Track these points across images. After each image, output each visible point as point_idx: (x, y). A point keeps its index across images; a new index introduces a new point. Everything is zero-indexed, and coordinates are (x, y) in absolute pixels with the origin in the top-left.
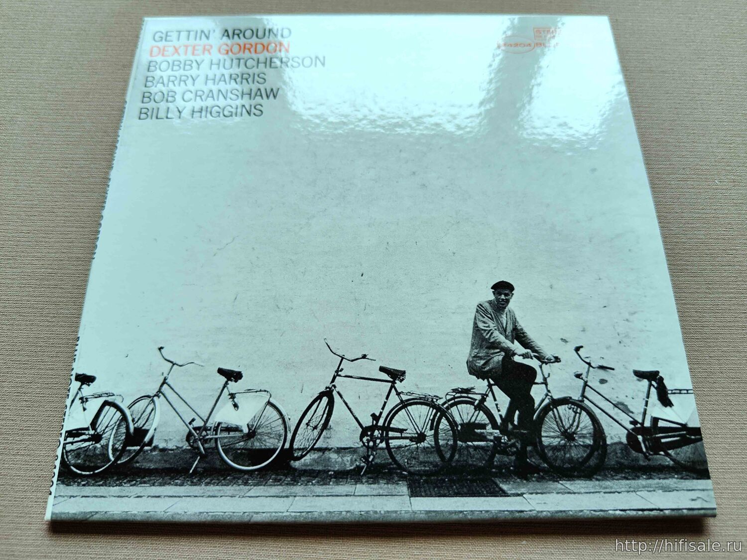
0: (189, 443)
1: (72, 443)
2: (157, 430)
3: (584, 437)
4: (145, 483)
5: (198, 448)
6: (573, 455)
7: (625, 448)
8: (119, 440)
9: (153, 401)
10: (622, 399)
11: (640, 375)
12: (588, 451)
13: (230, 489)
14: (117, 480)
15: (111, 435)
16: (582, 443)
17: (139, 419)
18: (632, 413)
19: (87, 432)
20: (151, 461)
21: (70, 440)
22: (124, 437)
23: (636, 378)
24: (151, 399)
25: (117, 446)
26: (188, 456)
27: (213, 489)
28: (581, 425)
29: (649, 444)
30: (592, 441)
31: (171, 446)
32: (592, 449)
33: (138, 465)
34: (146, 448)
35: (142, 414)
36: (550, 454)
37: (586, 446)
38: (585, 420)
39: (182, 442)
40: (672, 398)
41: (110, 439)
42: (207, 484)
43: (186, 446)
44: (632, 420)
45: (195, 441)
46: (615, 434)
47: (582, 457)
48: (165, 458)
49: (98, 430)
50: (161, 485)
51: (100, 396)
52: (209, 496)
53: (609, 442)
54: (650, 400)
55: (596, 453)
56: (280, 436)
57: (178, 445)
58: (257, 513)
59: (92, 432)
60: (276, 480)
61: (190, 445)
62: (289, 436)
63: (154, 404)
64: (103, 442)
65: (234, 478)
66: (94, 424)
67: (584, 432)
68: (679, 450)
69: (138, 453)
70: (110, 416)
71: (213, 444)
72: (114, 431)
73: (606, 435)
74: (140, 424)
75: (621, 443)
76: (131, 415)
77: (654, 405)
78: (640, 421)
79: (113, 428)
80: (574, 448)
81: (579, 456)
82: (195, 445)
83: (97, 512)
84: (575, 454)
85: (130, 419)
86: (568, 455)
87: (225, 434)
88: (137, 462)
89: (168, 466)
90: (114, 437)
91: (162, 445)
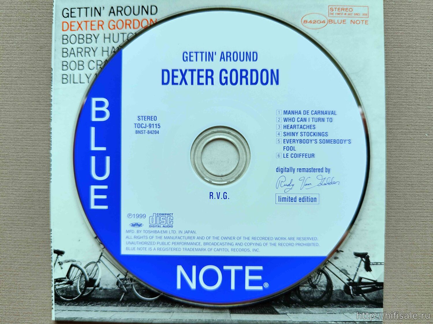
0: (118, 286)
1: (59, 285)
2: (101, 279)
3: (322, 286)
4: (98, 305)
5: (123, 289)
6: (314, 295)
7: (341, 292)
8: (82, 284)
10: (345, 267)
11: (357, 255)
12: (322, 293)
13: (141, 309)
14: (84, 303)
15: (78, 281)
16: (320, 290)
17: (91, 274)
18: (349, 274)
19: (65, 280)
20: (100, 294)
21: (57, 283)
22: (84, 283)
23: (354, 256)
24: (96, 263)
25: (82, 287)
26: (119, 293)
27: (133, 308)
28: (321, 281)
29: (355, 290)
30: (325, 289)
31: (109, 287)
32: (325, 293)
33: (94, 296)
34: (97, 288)
35: (92, 271)
36: (302, 295)
37: (322, 291)
38: (323, 278)
39: (115, 285)
40: (372, 267)
41: (78, 284)
42: (130, 306)
43: (117, 288)
44: (348, 278)
45: (121, 285)
46: (338, 285)
47: (319, 296)
48: (107, 293)
49: (71, 279)
50: (106, 306)
51: (69, 262)
52: (131, 311)
53: (334, 289)
54: (360, 268)
55: (326, 294)
57: (113, 287)
58: (155, 319)
59: (68, 280)
60: (163, 305)
61: (119, 287)
63: (98, 266)
64: (74, 285)
65: (143, 304)
66: (68, 275)
67: (322, 284)
68: (369, 294)
69: (93, 290)
70: (75, 273)
71: (130, 287)
73: (333, 285)
74: (92, 276)
75: (340, 290)
76: (87, 272)
77: (362, 271)
78: (352, 279)
79: (78, 278)
80: (315, 292)
81: (317, 296)
82: (121, 287)
83: (77, 318)
84: (316, 295)
85: (86, 274)
86: (312, 295)
89: (109, 297)
90: (80, 283)
91: (104, 287)
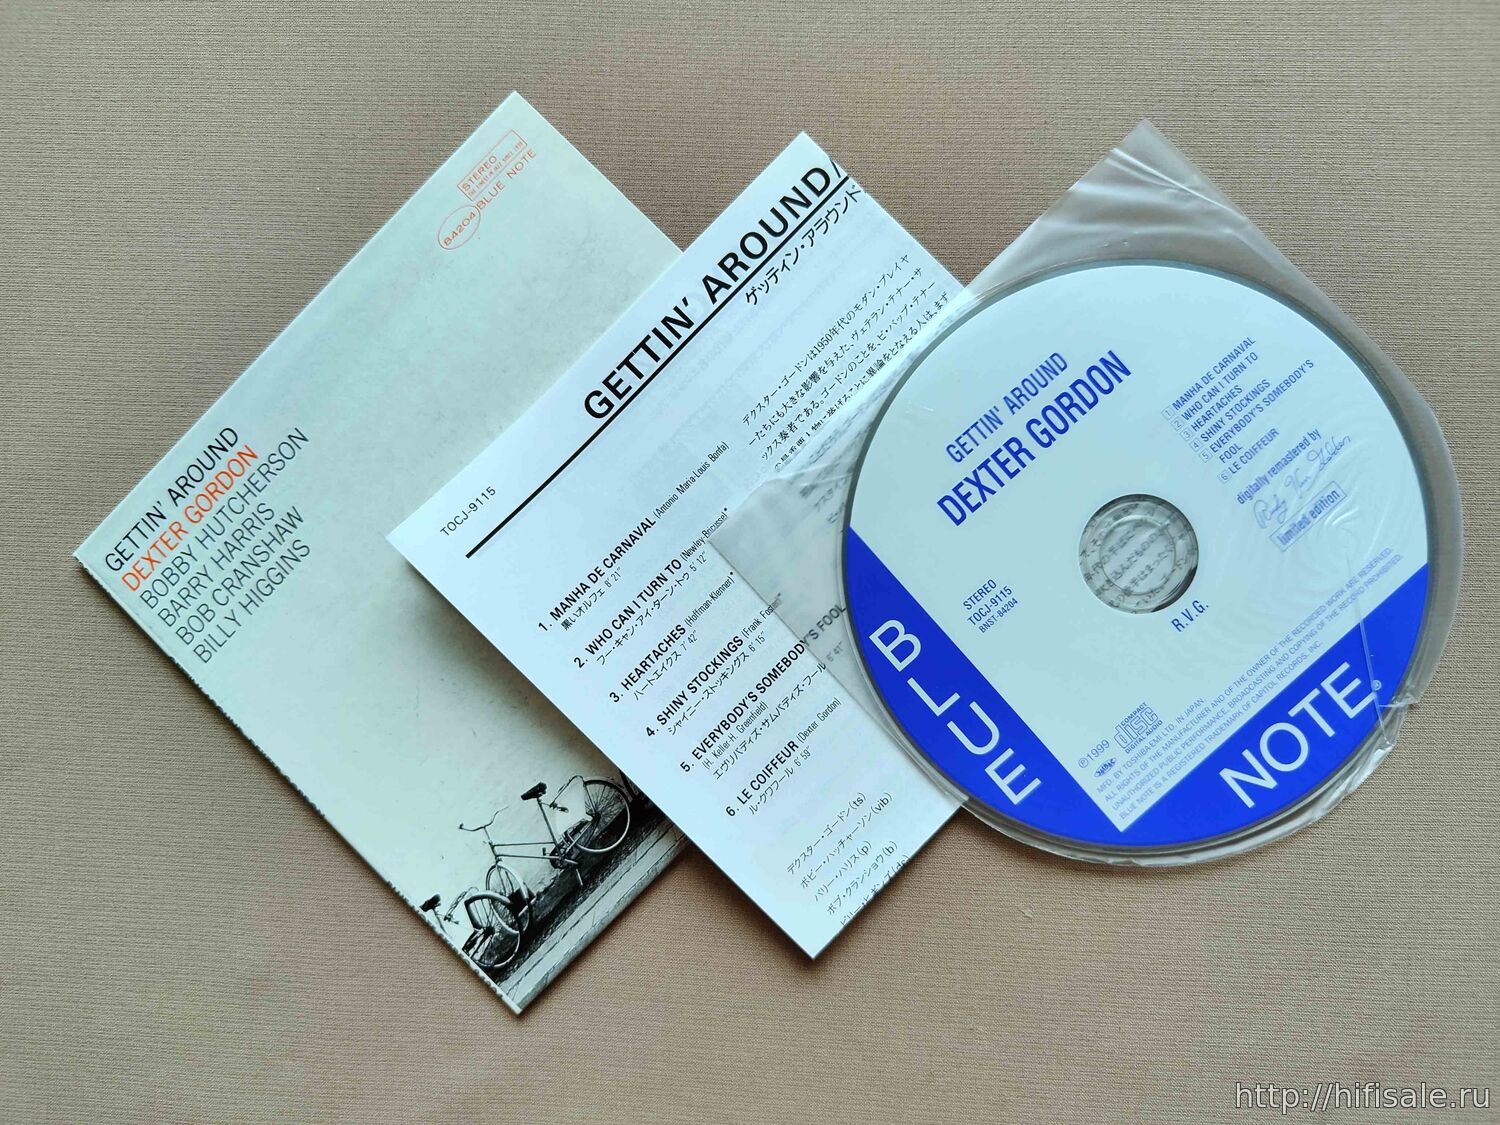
0: (559, 868)
1: (476, 952)
2: (526, 882)
4: (558, 923)
5: (569, 864)
8: (507, 917)
9: (499, 867)
13: (622, 868)
14: (537, 941)
15: (497, 918)
17: (504, 889)
19: (478, 935)
20: (546, 906)
21: (471, 952)
22: (508, 911)
25: (510, 921)
26: (568, 876)
27: (609, 880)
31: (548, 883)
33: (539, 918)
34: (532, 901)
35: (503, 884)
39: (553, 872)
41: (501, 923)
42: (602, 880)
43: (559, 872)
45: (562, 861)
48: (553, 894)
49: (485, 925)
50: (571, 913)
51: (457, 903)
52: (612, 886)
56: (618, 797)
57: (553, 877)
58: (657, 863)
59: (481, 931)
60: (647, 830)
61: (561, 868)
62: (625, 791)
63: (503, 868)
64: (497, 929)
65: (617, 858)
66: (476, 925)
69: (530, 910)
70: (481, 909)
71: (576, 852)
72: (497, 915)
74: (509, 891)
76: (495, 892)
79: (493, 913)
82: (565, 865)
83: (548, 973)
85: (497, 895)
87: (578, 836)
88: (537, 917)
89: (561, 897)
90: (501, 918)
91: (541, 889)
